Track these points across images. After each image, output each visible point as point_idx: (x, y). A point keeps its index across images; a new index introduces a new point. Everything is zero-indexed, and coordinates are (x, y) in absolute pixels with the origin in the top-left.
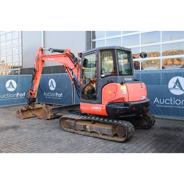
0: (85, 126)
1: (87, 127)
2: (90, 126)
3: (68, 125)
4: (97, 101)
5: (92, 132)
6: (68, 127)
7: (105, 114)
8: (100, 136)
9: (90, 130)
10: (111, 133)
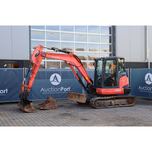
0: (111, 103)
1: (112, 102)
2: (114, 102)
3: (99, 104)
4: (116, 86)
5: (115, 105)
6: (99, 105)
7: (123, 92)
8: (120, 106)
9: (115, 103)
10: (126, 103)
